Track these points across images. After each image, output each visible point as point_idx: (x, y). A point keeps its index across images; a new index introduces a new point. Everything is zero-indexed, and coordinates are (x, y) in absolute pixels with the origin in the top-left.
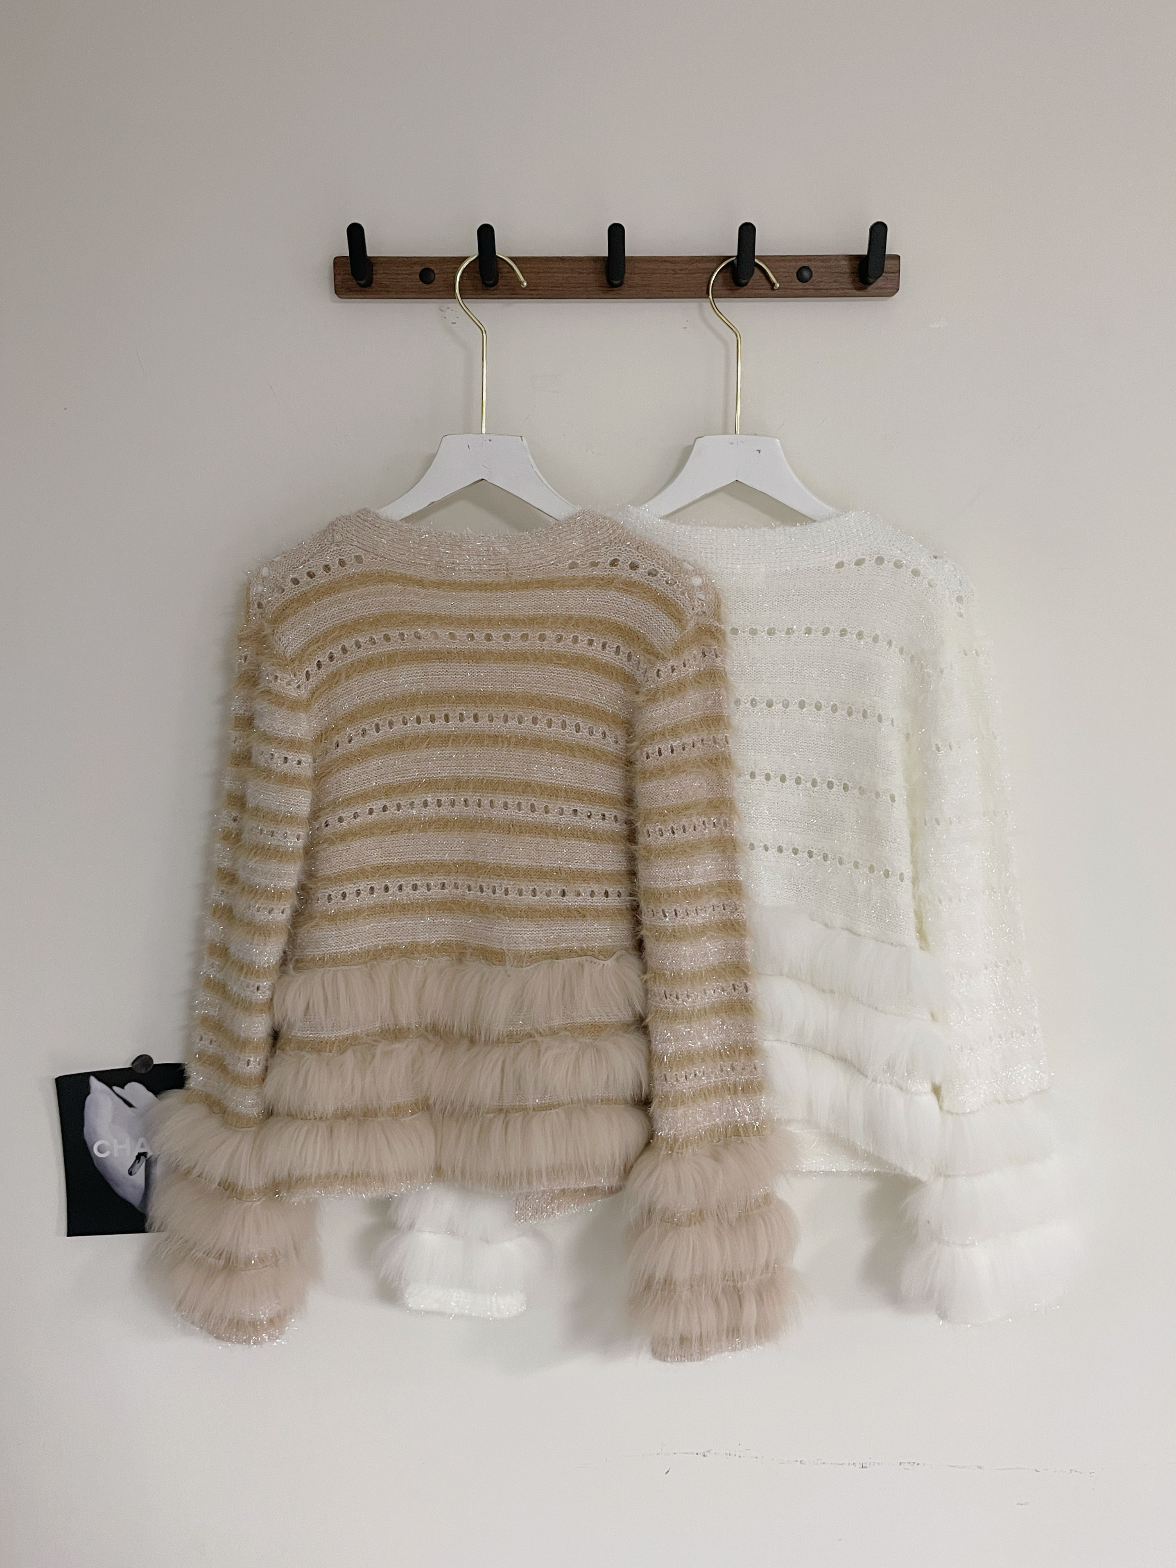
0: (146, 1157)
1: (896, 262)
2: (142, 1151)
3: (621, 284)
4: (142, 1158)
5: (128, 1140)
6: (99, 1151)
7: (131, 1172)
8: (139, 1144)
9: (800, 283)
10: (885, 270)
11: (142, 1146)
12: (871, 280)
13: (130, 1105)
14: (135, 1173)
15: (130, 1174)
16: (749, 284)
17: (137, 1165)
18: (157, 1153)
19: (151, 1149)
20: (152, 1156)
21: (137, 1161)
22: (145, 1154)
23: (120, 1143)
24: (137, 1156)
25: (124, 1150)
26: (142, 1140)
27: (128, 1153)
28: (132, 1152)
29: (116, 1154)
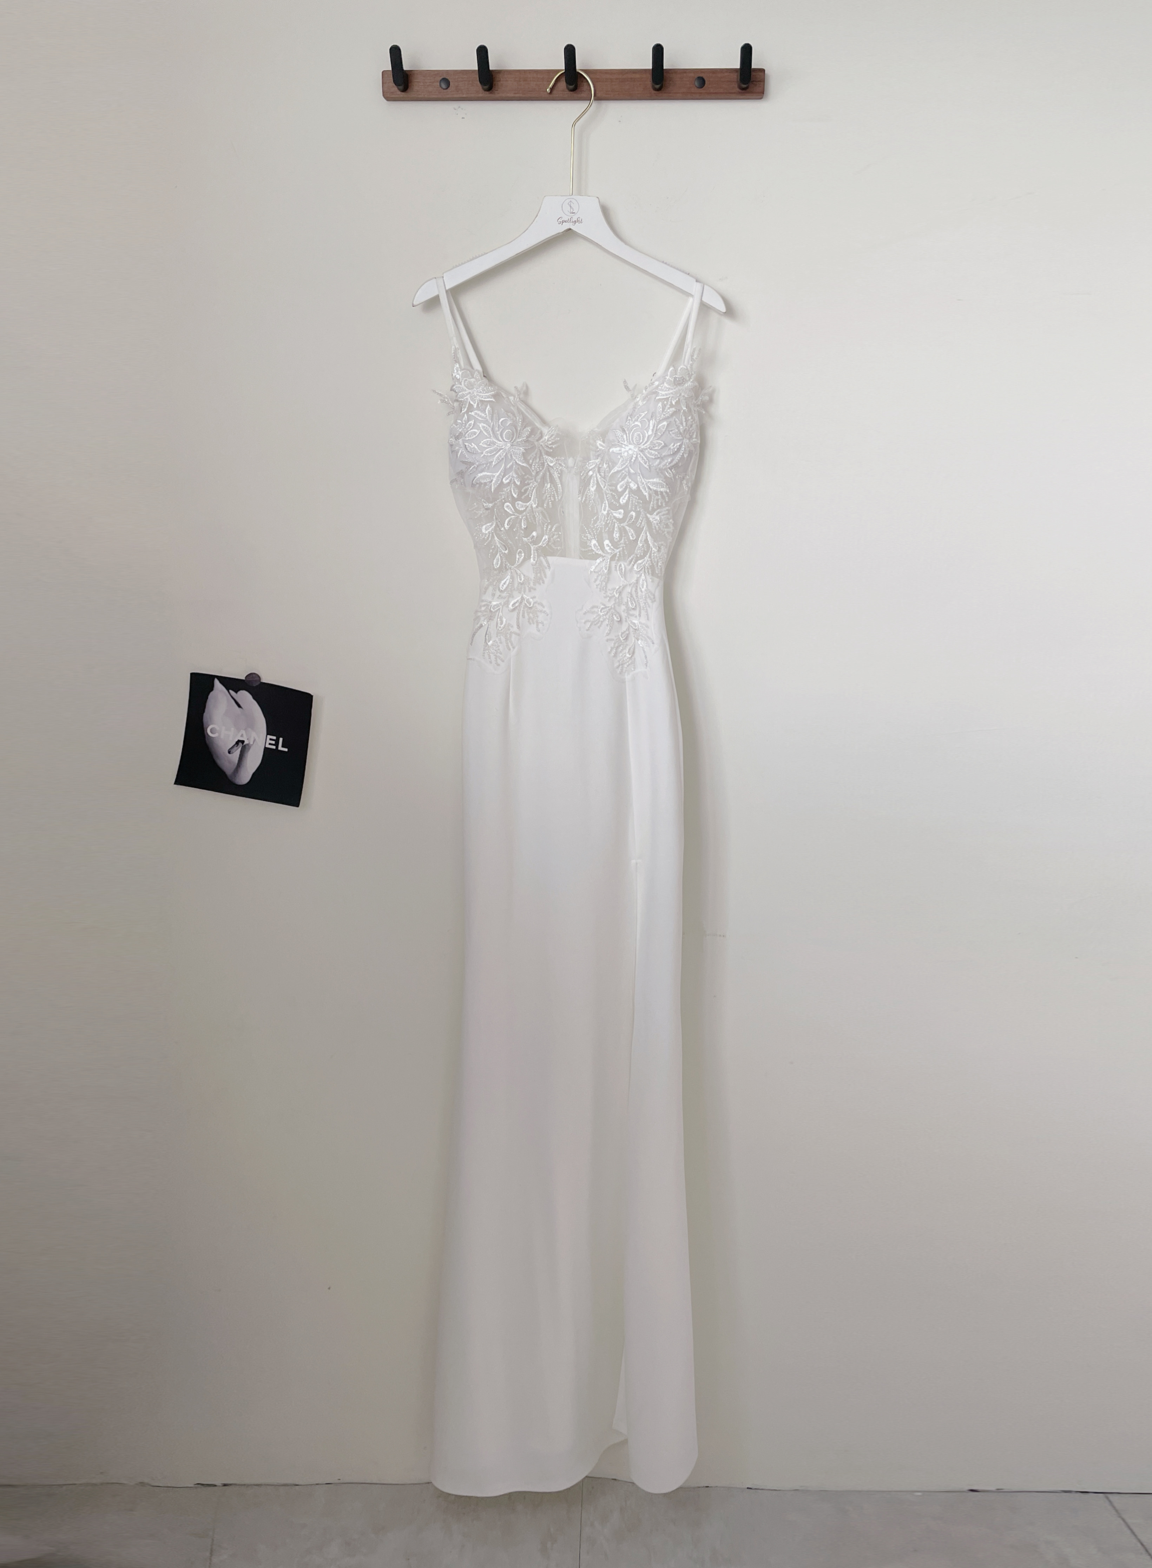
0: (243, 743)
1: (760, 73)
2: (241, 739)
4: (240, 744)
5: (233, 729)
6: (211, 731)
8: (240, 734)
9: (697, 89)
10: (752, 79)
11: (242, 736)
12: (744, 86)
13: (239, 706)
14: (233, 753)
15: (229, 752)
17: (235, 748)
18: (251, 743)
19: (248, 739)
20: (248, 744)
21: (236, 745)
22: (243, 742)
23: (226, 730)
24: (236, 742)
25: (228, 735)
26: (242, 731)
27: (231, 738)
28: (234, 738)
29: (221, 737)
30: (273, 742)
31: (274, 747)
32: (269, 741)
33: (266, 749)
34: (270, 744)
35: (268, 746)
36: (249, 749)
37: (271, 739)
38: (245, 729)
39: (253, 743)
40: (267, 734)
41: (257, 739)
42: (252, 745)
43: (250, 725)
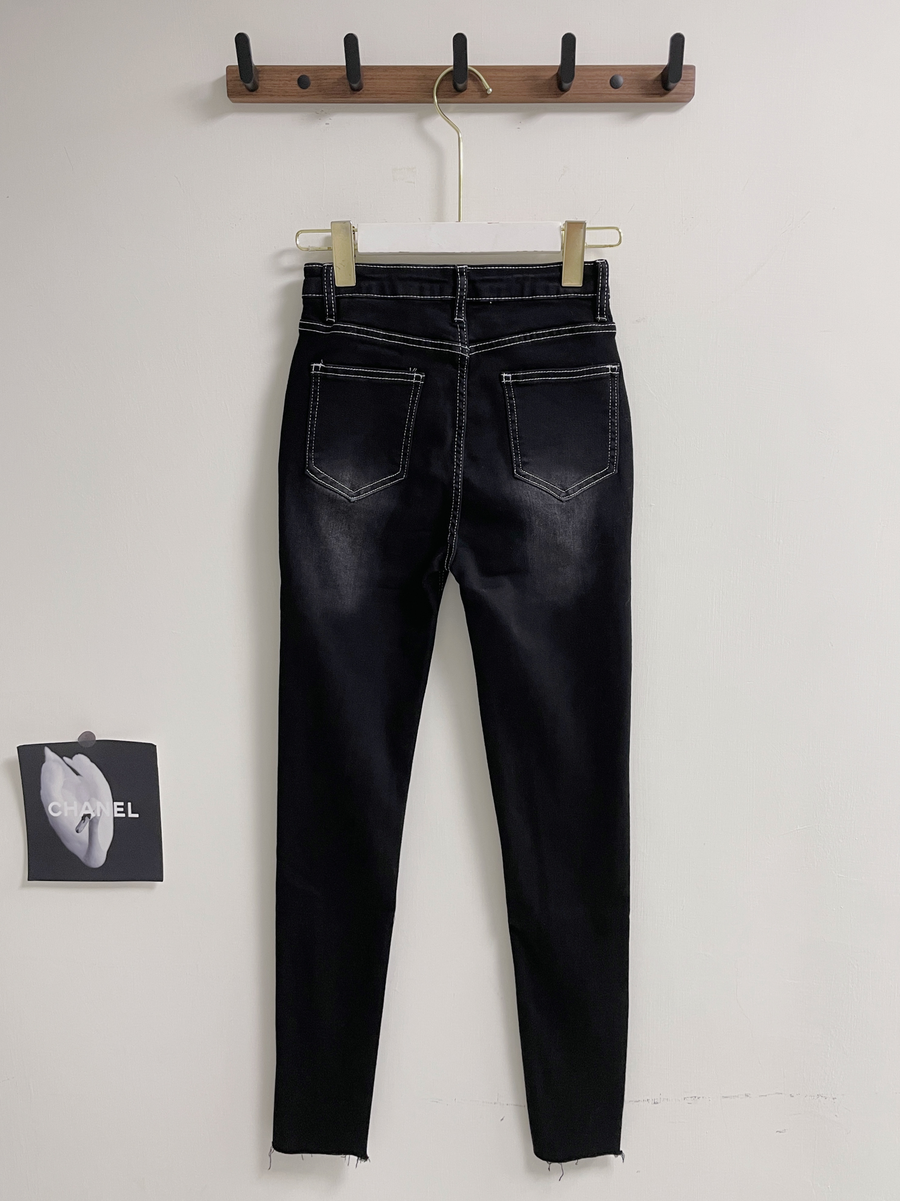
0: (90, 818)
1: (690, 71)
2: (87, 812)
3: (465, 89)
4: (87, 818)
5: (75, 803)
6: (53, 811)
7: (78, 830)
8: (84, 807)
9: (613, 89)
10: (682, 79)
11: (87, 809)
12: (671, 85)
13: (77, 774)
14: (81, 831)
15: (77, 832)
16: (571, 89)
17: (83, 825)
18: (99, 815)
19: (94, 811)
20: (94, 817)
22: (89, 815)
23: (69, 805)
24: (82, 817)
25: (73, 811)
26: (86, 804)
27: (76, 814)
28: (79, 813)
29: (66, 814)
30: (122, 809)
31: (124, 815)
32: (117, 809)
33: (115, 819)
34: (119, 813)
35: (117, 816)
36: (97, 823)
37: (118, 807)
38: (89, 801)
39: (101, 815)
40: (114, 800)
41: (104, 810)
42: (100, 817)
43: (94, 795)
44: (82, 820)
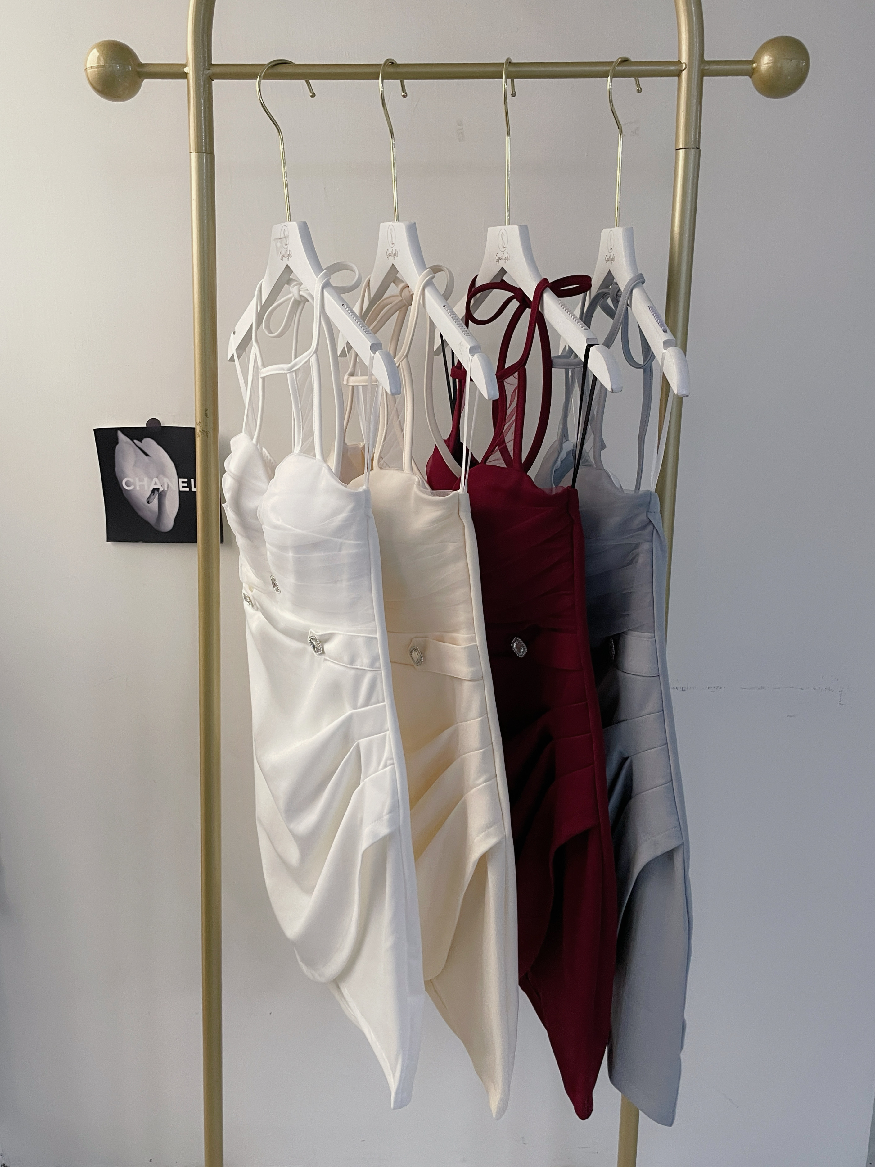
21: (153, 494)
22: (158, 489)
23: (140, 480)
24: (152, 491)
25: (143, 485)
26: (155, 479)
27: (146, 488)
28: (149, 487)
29: (138, 488)
30: (186, 485)
31: (188, 489)
32: (181, 485)
34: (183, 487)
35: (182, 489)
37: (183, 482)
38: (157, 477)
39: (168, 489)
41: (170, 484)
42: (167, 491)
43: (162, 471)
44: (152, 493)
